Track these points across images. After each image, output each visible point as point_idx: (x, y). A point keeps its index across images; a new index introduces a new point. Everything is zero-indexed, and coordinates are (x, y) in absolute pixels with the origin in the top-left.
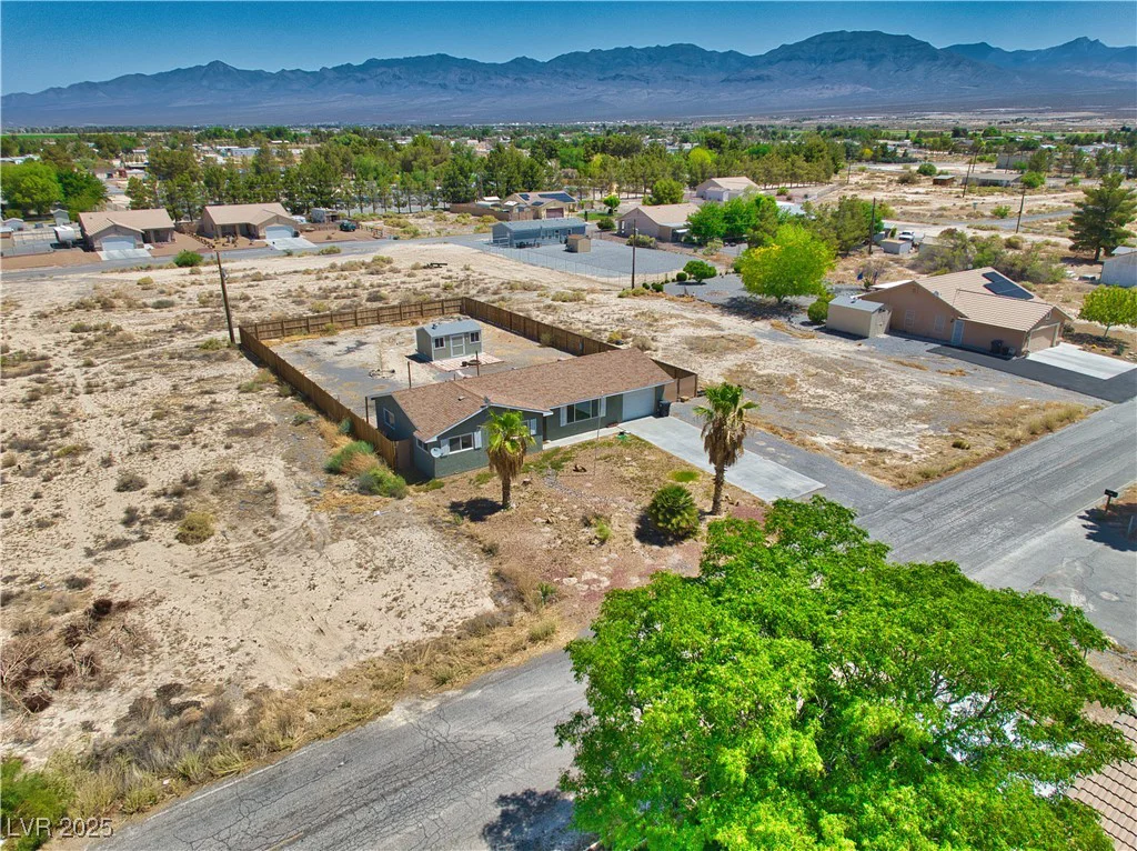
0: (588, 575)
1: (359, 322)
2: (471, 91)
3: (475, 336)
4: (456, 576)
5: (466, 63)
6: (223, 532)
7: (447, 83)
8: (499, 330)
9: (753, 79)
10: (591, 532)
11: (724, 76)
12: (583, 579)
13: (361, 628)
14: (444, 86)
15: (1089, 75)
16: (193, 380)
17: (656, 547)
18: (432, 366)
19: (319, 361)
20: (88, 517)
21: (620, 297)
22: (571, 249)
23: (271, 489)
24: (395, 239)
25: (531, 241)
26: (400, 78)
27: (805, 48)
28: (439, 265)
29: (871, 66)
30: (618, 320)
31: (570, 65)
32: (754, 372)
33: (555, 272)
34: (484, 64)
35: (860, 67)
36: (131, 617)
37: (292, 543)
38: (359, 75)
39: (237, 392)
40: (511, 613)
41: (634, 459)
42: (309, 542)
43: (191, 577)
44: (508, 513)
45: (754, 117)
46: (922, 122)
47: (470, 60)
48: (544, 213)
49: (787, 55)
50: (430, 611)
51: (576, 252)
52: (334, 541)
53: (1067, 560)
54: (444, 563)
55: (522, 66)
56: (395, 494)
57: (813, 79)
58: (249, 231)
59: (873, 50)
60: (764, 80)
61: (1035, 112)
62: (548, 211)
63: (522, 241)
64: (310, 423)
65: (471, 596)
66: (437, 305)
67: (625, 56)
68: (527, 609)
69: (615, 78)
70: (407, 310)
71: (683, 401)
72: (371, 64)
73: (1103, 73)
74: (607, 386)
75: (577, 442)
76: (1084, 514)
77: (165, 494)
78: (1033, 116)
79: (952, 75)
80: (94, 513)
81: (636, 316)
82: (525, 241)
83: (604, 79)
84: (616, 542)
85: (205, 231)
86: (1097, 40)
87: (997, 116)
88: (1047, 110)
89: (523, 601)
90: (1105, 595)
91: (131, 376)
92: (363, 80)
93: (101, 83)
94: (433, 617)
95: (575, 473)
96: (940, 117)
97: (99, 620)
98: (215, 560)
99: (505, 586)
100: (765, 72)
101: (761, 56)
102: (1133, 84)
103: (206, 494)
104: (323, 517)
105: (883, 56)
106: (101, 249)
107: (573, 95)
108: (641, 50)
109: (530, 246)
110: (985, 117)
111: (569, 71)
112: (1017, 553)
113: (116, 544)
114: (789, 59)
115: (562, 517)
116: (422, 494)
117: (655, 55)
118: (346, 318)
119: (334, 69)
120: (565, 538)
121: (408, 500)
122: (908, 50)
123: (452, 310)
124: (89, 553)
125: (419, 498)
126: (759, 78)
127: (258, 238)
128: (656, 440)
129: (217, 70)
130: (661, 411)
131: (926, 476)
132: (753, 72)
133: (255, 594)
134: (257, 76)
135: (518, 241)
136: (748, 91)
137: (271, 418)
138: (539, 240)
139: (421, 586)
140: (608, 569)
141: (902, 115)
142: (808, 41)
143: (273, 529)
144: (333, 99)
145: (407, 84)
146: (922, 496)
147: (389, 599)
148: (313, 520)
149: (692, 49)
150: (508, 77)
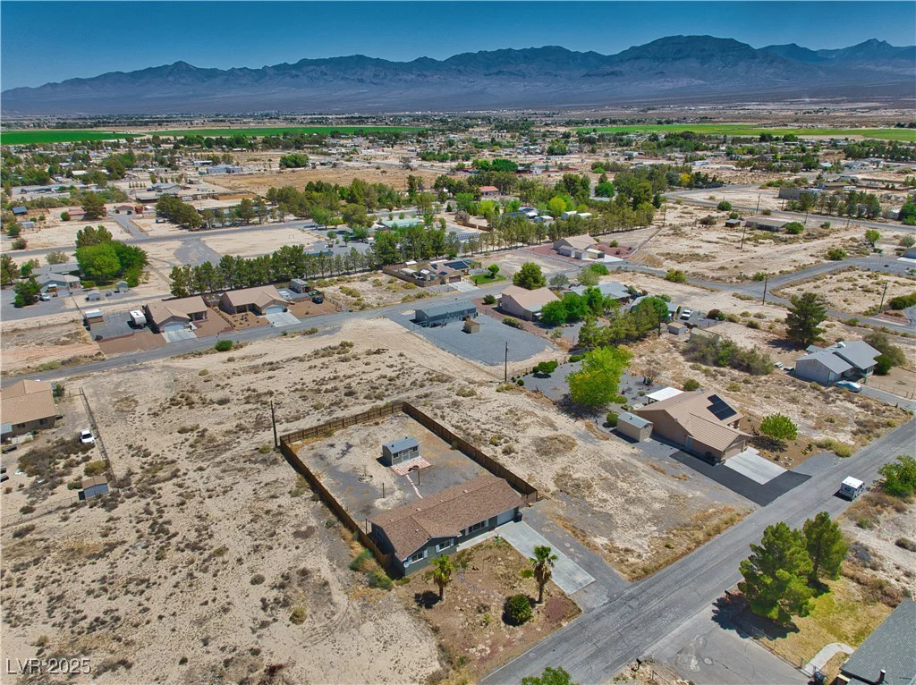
0: (481, 647)
2: (383, 84)
3: (415, 448)
4: (422, 647)
5: (379, 63)
6: (311, 616)
7: (364, 78)
8: (427, 431)
9: (608, 75)
10: (481, 617)
11: (584, 71)
12: (479, 648)
13: (384, 680)
14: (361, 81)
15: (878, 70)
16: (262, 485)
17: (511, 627)
18: (393, 470)
19: (328, 464)
20: (244, 605)
21: (498, 390)
22: (467, 331)
23: (326, 584)
24: (350, 311)
25: (440, 321)
26: (326, 74)
27: (649, 49)
28: (383, 350)
29: (702, 63)
30: (496, 418)
31: (463, 63)
32: (570, 476)
33: (457, 358)
34: (393, 63)
35: (693, 64)
36: (284, 672)
37: (344, 624)
38: (294, 72)
39: (289, 496)
40: (448, 671)
41: (503, 559)
42: (353, 624)
43: (304, 647)
44: (442, 603)
45: (609, 106)
46: (742, 112)
47: (382, 60)
48: (447, 281)
49: (635, 54)
50: (412, 670)
51: (470, 332)
52: (364, 622)
53: (698, 636)
54: (415, 638)
55: (424, 65)
56: (388, 587)
57: (657, 74)
58: (255, 309)
59: (704, 50)
60: (617, 76)
61: (832, 102)
62: (451, 278)
63: (435, 322)
64: (335, 527)
65: (429, 659)
67: (506, 56)
68: (454, 669)
69: (497, 74)
71: (530, 506)
72: (304, 63)
73: (889, 68)
74: (489, 511)
75: (474, 544)
76: (716, 602)
77: (275, 587)
78: (831, 107)
79: (768, 71)
80: (246, 601)
81: (507, 414)
83: (490, 74)
84: (493, 625)
85: (225, 306)
86: (885, 41)
87: (801, 106)
88: (843, 101)
89: (452, 663)
90: (707, 660)
91: (228, 480)
92: (297, 76)
94: (414, 674)
95: (473, 571)
96: (756, 107)
97: (272, 676)
98: (312, 636)
99: (444, 654)
100: (616, 69)
101: (615, 55)
102: (913, 77)
103: (295, 585)
104: (355, 604)
105: (712, 55)
106: (163, 332)
107: (464, 87)
108: (518, 51)
109: (441, 325)
110: (792, 107)
111: (461, 68)
112: (676, 632)
113: (264, 625)
114: (637, 58)
115: (468, 606)
116: (400, 587)
117: (530, 55)
118: (338, 423)
119: (274, 67)
120: (470, 621)
121: (393, 591)
122: (732, 51)
124: (254, 632)
125: (399, 591)
126: (613, 73)
127: (261, 314)
128: (514, 543)
129: (181, 69)
130: (517, 518)
131: (646, 571)
132: (608, 69)
133: (334, 658)
134: (212, 74)
136: (605, 84)
137: (313, 522)
138: (446, 320)
139: (407, 653)
140: (489, 642)
141: (727, 105)
142: (653, 43)
143: (333, 614)
145: (332, 81)
146: (641, 588)
147: (394, 662)
148: (351, 607)
149: (560, 50)
150: (412, 73)
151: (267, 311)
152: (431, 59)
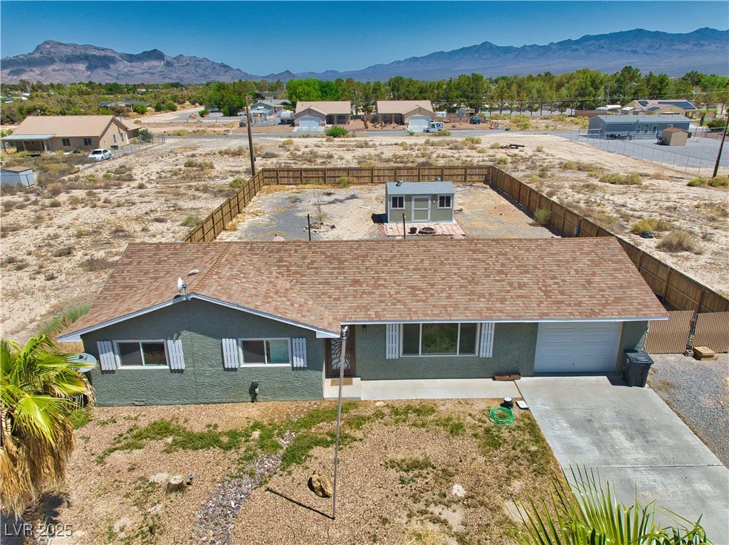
1: (375, 179)
2: (655, 54)
3: (446, 200)
5: (657, 35)
7: (638, 49)
14: (635, 52)
18: (381, 228)
21: (690, 185)
22: (664, 142)
25: (623, 134)
26: (603, 47)
28: (517, 147)
30: (668, 208)
33: (630, 159)
34: (671, 34)
38: (575, 47)
39: (179, 224)
47: (660, 32)
51: (668, 145)
55: (702, 35)
58: (400, 119)
63: (615, 132)
66: (460, 172)
70: (426, 172)
71: (697, 356)
72: (586, 38)
74: (503, 301)
81: (698, 207)
82: (617, 133)
92: (577, 50)
93: (421, 58)
109: (623, 138)
118: (364, 173)
119: (558, 43)
123: (476, 178)
127: (403, 124)
134: (508, 50)
135: (610, 133)
138: (632, 133)
144: (553, 63)
145: (607, 51)
150: (688, 43)
151: (410, 122)
152: (713, 30)
